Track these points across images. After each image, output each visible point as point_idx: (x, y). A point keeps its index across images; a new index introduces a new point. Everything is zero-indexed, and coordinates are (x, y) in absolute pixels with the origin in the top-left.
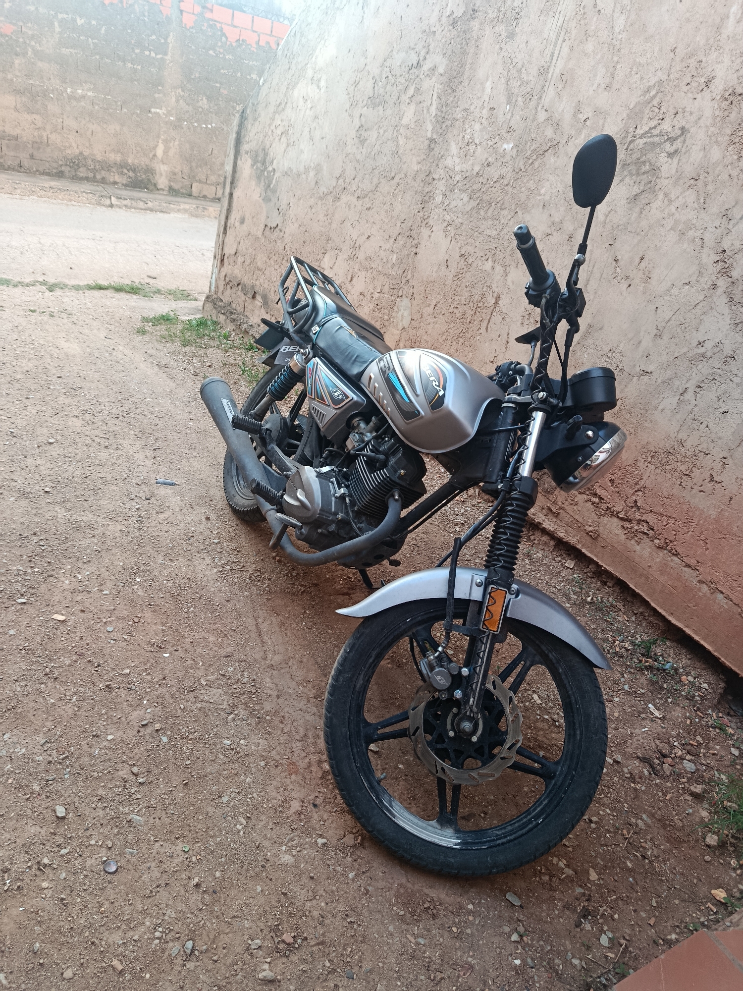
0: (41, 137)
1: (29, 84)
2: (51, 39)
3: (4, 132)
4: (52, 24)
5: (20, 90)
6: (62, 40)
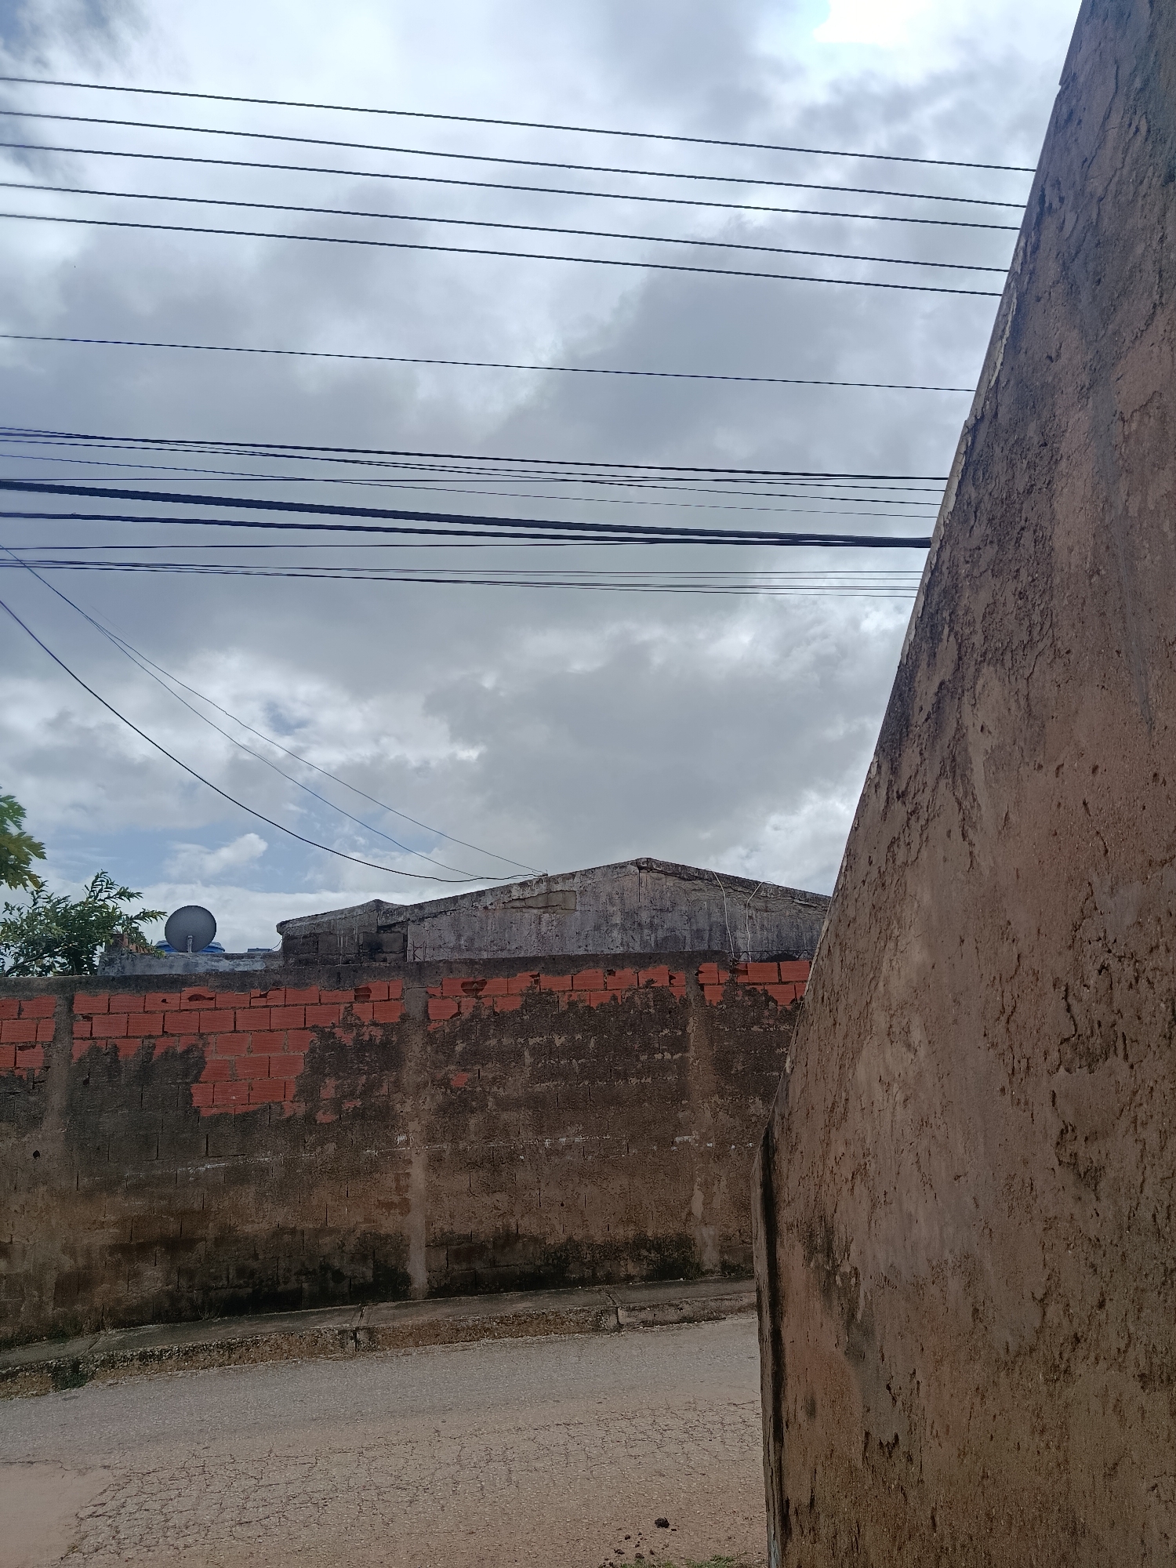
0: (509, 1226)
1: (489, 1149)
2: (520, 1076)
3: (452, 1232)
4: (520, 1055)
5: (476, 1161)
6: (535, 1073)
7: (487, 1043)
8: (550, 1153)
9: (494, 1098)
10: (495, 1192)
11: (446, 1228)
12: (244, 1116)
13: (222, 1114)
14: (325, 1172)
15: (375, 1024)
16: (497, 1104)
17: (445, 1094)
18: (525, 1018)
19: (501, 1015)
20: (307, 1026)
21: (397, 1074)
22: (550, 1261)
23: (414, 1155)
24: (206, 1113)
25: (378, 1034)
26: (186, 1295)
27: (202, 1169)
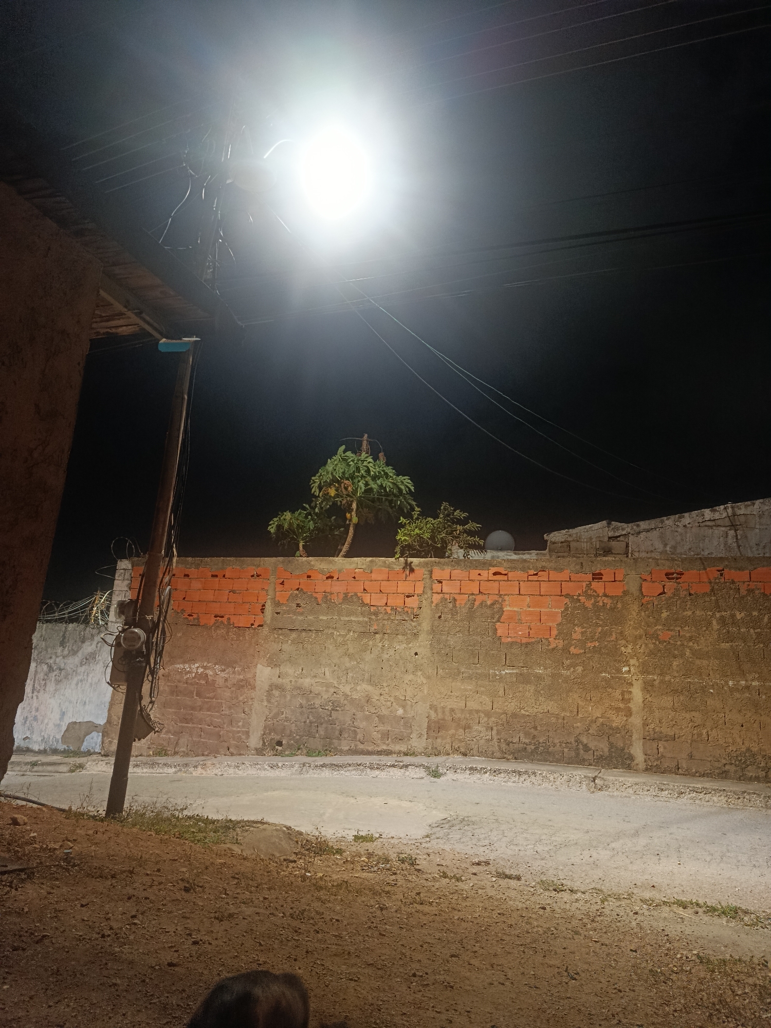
0: (700, 735)
1: (687, 682)
2: (710, 637)
3: (661, 732)
4: (710, 623)
5: (678, 689)
6: (721, 636)
7: (685, 613)
8: (732, 690)
9: (691, 650)
10: (692, 711)
11: (657, 729)
12: (527, 644)
13: (513, 642)
14: (576, 684)
15: (605, 595)
16: (693, 654)
17: (654, 644)
19: (695, 596)
20: (562, 594)
21: (621, 628)
22: (733, 762)
23: (634, 679)
24: (504, 640)
25: (608, 602)
26: (496, 743)
27: (504, 673)
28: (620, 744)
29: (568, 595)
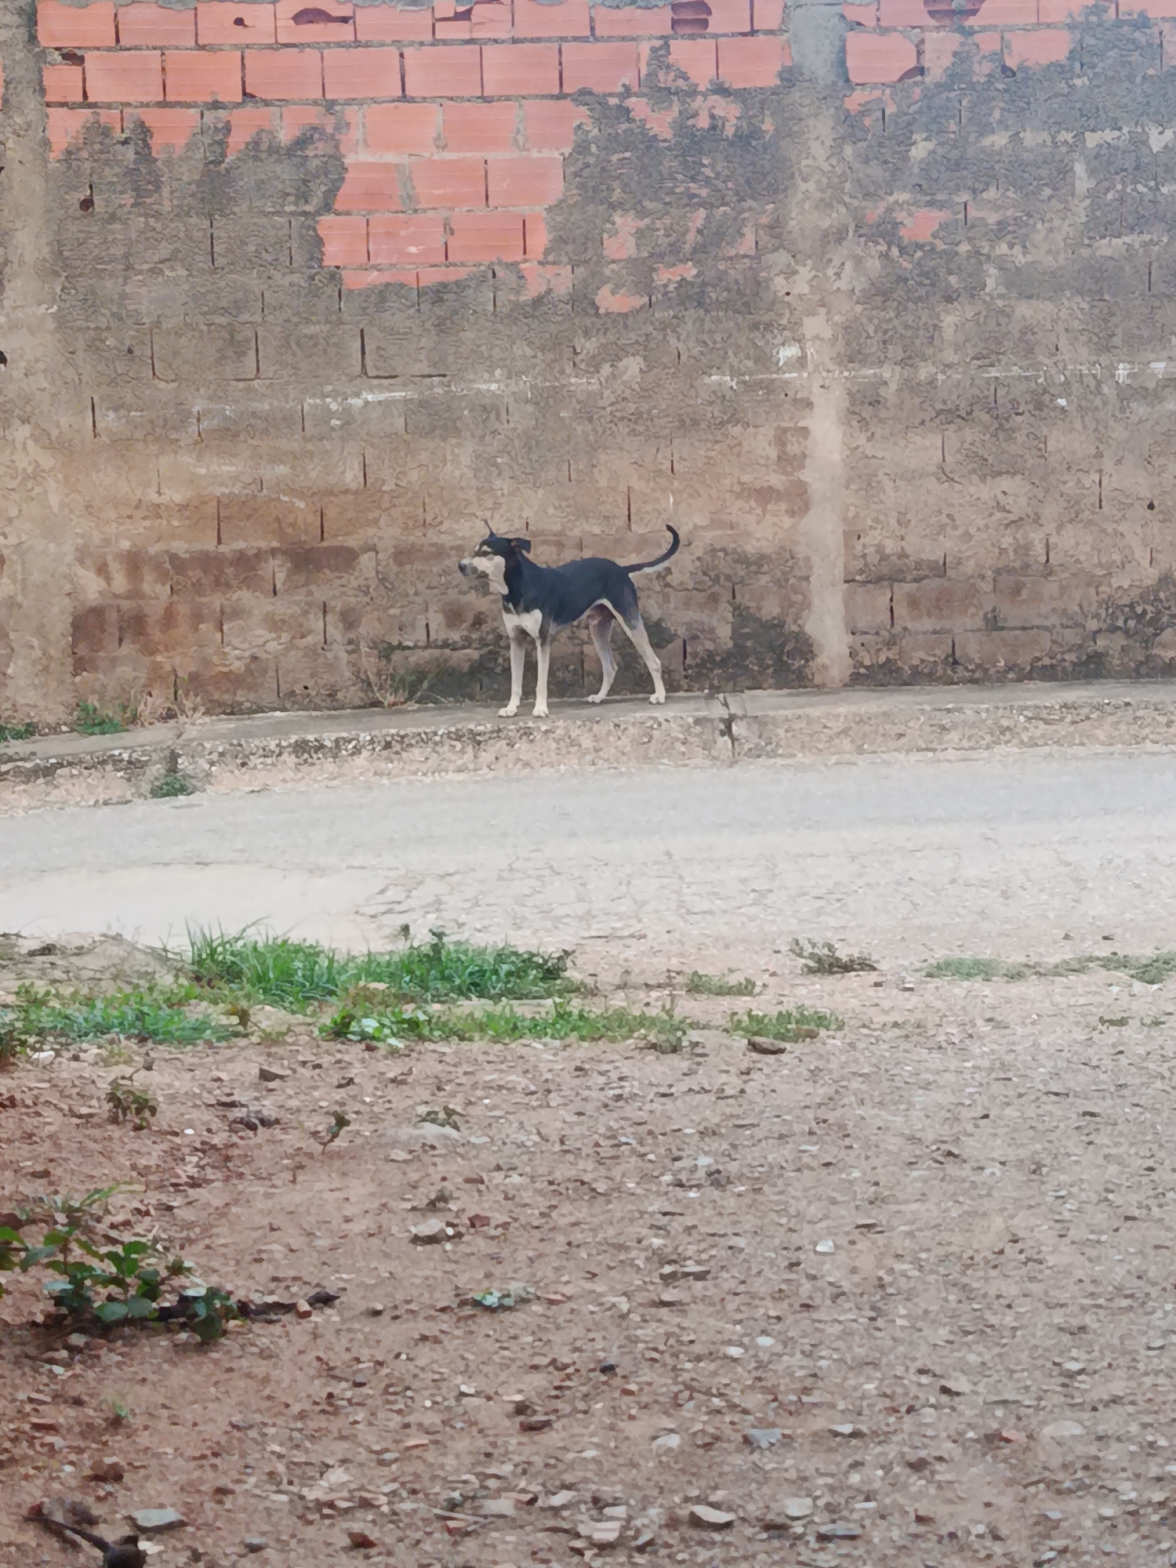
0: (1025, 549)
1: (988, 381)
2: (1063, 220)
3: (903, 555)
4: (1066, 171)
5: (957, 408)
6: (1098, 213)
7: (987, 141)
8: (1127, 395)
9: (1001, 269)
10: (1000, 474)
11: (890, 547)
12: (438, 291)
13: (388, 285)
14: (622, 419)
15: (721, 90)
16: (1009, 285)
17: (885, 256)
18: (1078, 82)
19: (1019, 76)
20: (566, 90)
21: (776, 209)
22: (1120, 623)
23: (816, 389)
24: (353, 280)
25: (728, 111)
26: (344, 656)
27: (357, 402)
28: (770, 609)
29: (585, 92)
